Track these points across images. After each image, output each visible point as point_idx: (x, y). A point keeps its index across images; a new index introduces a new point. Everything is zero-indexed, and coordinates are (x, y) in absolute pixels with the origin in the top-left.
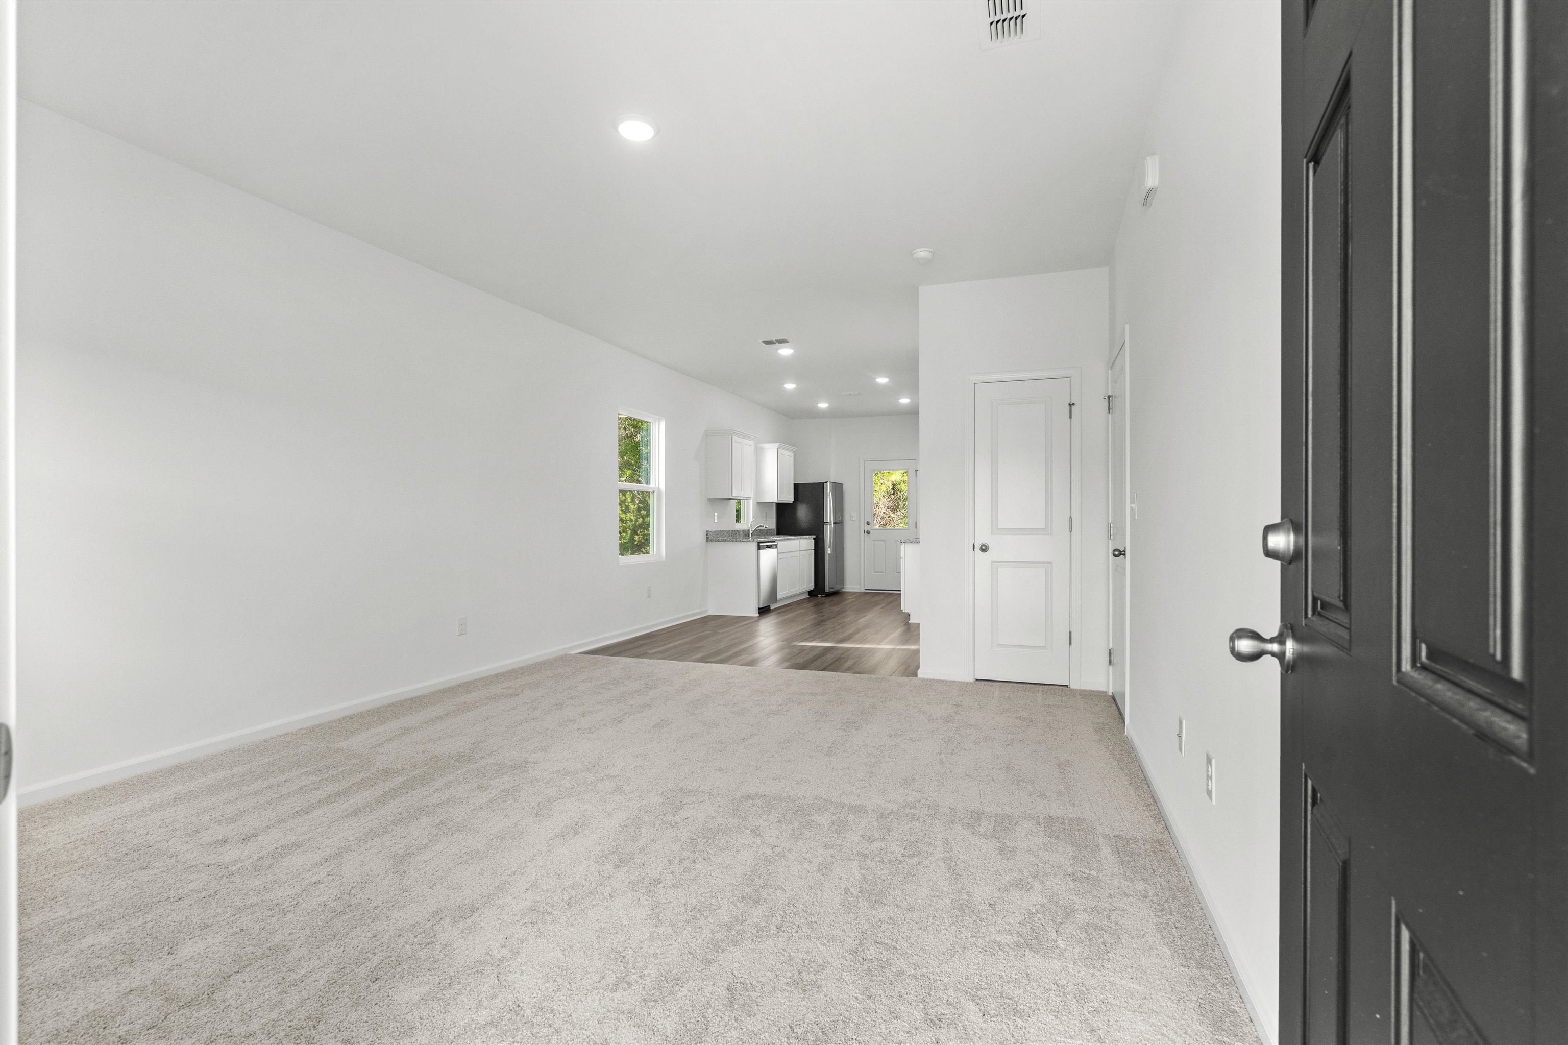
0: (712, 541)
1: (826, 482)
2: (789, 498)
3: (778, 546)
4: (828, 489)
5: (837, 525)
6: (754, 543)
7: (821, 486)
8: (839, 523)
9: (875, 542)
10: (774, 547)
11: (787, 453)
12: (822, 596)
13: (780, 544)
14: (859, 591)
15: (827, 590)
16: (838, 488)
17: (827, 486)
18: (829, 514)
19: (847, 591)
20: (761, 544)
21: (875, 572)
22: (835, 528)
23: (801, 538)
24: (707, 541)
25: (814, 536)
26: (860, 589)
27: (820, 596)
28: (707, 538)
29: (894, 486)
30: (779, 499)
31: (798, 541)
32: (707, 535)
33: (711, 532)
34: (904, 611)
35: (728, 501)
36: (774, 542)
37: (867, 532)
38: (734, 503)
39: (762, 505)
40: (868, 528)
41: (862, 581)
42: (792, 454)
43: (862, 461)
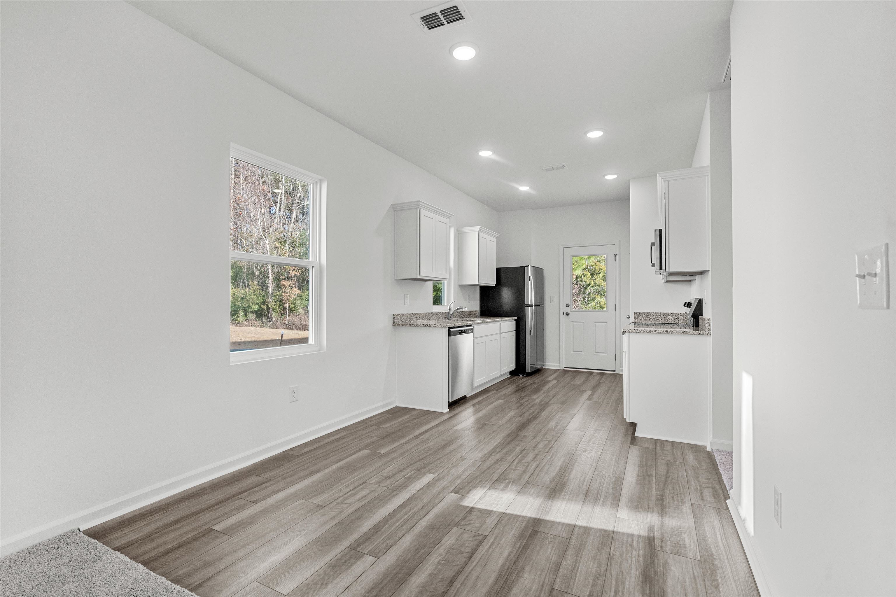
0: (399, 325)
1: (528, 266)
2: (492, 282)
3: (475, 330)
4: (530, 272)
5: (538, 307)
6: (444, 329)
7: (522, 270)
8: (539, 305)
9: (574, 323)
10: (470, 332)
11: (489, 238)
12: (523, 376)
13: (477, 328)
14: (559, 368)
15: (528, 370)
16: (539, 272)
17: (528, 269)
18: (530, 298)
19: (547, 368)
20: (451, 330)
21: (574, 351)
22: (536, 310)
23: (501, 321)
24: (393, 325)
25: (516, 318)
26: (560, 367)
27: (521, 375)
28: (394, 323)
29: (577, 278)
30: (480, 282)
31: (498, 324)
32: (394, 318)
33: (398, 315)
34: (627, 421)
35: (423, 282)
36: (471, 326)
37: (566, 313)
38: (430, 285)
39: (463, 287)
40: (567, 310)
41: (562, 360)
42: (495, 240)
43: (561, 248)
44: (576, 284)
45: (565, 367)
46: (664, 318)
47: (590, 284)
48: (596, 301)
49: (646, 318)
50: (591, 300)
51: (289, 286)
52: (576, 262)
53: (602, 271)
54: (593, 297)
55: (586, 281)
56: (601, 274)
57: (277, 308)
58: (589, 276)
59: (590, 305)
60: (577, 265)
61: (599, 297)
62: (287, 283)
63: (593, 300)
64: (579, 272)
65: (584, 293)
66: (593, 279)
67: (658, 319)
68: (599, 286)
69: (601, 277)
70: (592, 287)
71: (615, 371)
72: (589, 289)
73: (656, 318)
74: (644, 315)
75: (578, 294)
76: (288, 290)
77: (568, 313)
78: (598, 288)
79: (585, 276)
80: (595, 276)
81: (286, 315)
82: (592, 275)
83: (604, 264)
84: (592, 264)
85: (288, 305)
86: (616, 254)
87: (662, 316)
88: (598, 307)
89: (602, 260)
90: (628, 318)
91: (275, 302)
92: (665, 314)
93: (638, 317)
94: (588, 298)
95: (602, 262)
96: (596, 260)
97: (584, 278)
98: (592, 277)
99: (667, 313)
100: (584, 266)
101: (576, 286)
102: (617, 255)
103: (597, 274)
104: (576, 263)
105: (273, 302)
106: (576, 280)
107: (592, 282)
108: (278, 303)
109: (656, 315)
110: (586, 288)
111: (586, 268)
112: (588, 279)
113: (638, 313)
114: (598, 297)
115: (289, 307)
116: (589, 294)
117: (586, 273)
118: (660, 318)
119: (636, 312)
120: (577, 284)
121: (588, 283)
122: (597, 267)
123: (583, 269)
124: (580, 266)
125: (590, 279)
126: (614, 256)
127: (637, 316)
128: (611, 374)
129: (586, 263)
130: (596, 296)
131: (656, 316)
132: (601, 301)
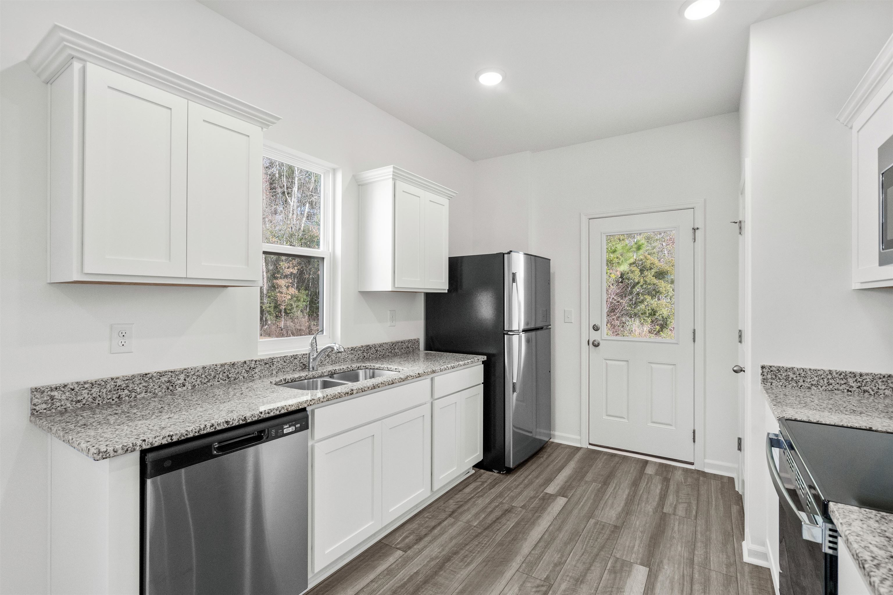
1: (512, 253)
2: (437, 285)
4: (515, 264)
9: (607, 361)
12: (500, 473)
14: (579, 445)
17: (512, 260)
18: (517, 314)
19: (557, 441)
21: (609, 415)
25: (484, 358)
26: (582, 444)
27: (496, 472)
30: (397, 286)
32: (32, 401)
37: (593, 343)
40: (595, 336)
41: (585, 430)
42: (445, 201)
43: (584, 219)
44: (620, 282)
45: (590, 444)
46: (859, 387)
47: (638, 283)
48: (646, 303)
49: (800, 384)
50: (640, 302)
51: (285, 286)
52: (622, 255)
53: (655, 266)
54: (642, 298)
55: (635, 279)
56: (652, 270)
57: (272, 310)
58: (637, 272)
59: (639, 308)
60: (622, 259)
61: (650, 297)
62: (282, 282)
63: (642, 302)
64: (624, 267)
65: (631, 293)
66: (643, 276)
67: (838, 390)
68: (650, 284)
69: (653, 273)
70: (642, 286)
71: (692, 464)
72: (638, 288)
73: (829, 384)
74: (792, 376)
75: (622, 295)
76: (284, 290)
77: (596, 343)
78: (649, 287)
79: (632, 272)
80: (646, 273)
81: (282, 318)
82: (642, 271)
83: (656, 258)
84: (641, 257)
85: (283, 307)
86: (696, 227)
87: (851, 381)
88: (649, 310)
89: (654, 253)
90: (736, 371)
91: (270, 303)
92: (861, 375)
93: (772, 378)
94: (637, 299)
95: (654, 255)
96: (647, 253)
97: (631, 275)
98: (641, 274)
99: (867, 374)
100: (632, 261)
101: (621, 284)
102: (698, 229)
103: (647, 270)
104: (621, 257)
105: (267, 303)
106: (621, 277)
107: (642, 280)
108: (273, 305)
109: (830, 377)
110: (634, 287)
111: (634, 263)
112: (636, 276)
113: (774, 369)
114: (648, 298)
115: (285, 309)
116: (638, 294)
117: (634, 268)
118: (844, 386)
119: (767, 363)
120: (622, 282)
121: (637, 281)
122: (648, 261)
123: (631, 264)
124: (626, 260)
125: (639, 276)
126: (692, 231)
127: (769, 376)
128: (686, 470)
129: (633, 257)
130: (646, 297)
131: (831, 381)
132: (652, 302)
